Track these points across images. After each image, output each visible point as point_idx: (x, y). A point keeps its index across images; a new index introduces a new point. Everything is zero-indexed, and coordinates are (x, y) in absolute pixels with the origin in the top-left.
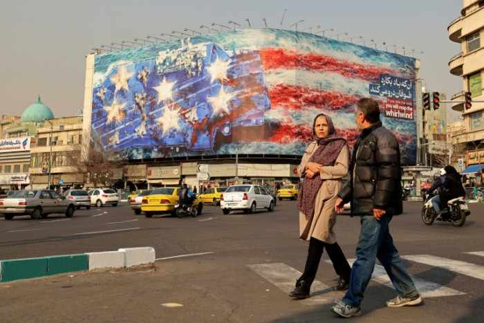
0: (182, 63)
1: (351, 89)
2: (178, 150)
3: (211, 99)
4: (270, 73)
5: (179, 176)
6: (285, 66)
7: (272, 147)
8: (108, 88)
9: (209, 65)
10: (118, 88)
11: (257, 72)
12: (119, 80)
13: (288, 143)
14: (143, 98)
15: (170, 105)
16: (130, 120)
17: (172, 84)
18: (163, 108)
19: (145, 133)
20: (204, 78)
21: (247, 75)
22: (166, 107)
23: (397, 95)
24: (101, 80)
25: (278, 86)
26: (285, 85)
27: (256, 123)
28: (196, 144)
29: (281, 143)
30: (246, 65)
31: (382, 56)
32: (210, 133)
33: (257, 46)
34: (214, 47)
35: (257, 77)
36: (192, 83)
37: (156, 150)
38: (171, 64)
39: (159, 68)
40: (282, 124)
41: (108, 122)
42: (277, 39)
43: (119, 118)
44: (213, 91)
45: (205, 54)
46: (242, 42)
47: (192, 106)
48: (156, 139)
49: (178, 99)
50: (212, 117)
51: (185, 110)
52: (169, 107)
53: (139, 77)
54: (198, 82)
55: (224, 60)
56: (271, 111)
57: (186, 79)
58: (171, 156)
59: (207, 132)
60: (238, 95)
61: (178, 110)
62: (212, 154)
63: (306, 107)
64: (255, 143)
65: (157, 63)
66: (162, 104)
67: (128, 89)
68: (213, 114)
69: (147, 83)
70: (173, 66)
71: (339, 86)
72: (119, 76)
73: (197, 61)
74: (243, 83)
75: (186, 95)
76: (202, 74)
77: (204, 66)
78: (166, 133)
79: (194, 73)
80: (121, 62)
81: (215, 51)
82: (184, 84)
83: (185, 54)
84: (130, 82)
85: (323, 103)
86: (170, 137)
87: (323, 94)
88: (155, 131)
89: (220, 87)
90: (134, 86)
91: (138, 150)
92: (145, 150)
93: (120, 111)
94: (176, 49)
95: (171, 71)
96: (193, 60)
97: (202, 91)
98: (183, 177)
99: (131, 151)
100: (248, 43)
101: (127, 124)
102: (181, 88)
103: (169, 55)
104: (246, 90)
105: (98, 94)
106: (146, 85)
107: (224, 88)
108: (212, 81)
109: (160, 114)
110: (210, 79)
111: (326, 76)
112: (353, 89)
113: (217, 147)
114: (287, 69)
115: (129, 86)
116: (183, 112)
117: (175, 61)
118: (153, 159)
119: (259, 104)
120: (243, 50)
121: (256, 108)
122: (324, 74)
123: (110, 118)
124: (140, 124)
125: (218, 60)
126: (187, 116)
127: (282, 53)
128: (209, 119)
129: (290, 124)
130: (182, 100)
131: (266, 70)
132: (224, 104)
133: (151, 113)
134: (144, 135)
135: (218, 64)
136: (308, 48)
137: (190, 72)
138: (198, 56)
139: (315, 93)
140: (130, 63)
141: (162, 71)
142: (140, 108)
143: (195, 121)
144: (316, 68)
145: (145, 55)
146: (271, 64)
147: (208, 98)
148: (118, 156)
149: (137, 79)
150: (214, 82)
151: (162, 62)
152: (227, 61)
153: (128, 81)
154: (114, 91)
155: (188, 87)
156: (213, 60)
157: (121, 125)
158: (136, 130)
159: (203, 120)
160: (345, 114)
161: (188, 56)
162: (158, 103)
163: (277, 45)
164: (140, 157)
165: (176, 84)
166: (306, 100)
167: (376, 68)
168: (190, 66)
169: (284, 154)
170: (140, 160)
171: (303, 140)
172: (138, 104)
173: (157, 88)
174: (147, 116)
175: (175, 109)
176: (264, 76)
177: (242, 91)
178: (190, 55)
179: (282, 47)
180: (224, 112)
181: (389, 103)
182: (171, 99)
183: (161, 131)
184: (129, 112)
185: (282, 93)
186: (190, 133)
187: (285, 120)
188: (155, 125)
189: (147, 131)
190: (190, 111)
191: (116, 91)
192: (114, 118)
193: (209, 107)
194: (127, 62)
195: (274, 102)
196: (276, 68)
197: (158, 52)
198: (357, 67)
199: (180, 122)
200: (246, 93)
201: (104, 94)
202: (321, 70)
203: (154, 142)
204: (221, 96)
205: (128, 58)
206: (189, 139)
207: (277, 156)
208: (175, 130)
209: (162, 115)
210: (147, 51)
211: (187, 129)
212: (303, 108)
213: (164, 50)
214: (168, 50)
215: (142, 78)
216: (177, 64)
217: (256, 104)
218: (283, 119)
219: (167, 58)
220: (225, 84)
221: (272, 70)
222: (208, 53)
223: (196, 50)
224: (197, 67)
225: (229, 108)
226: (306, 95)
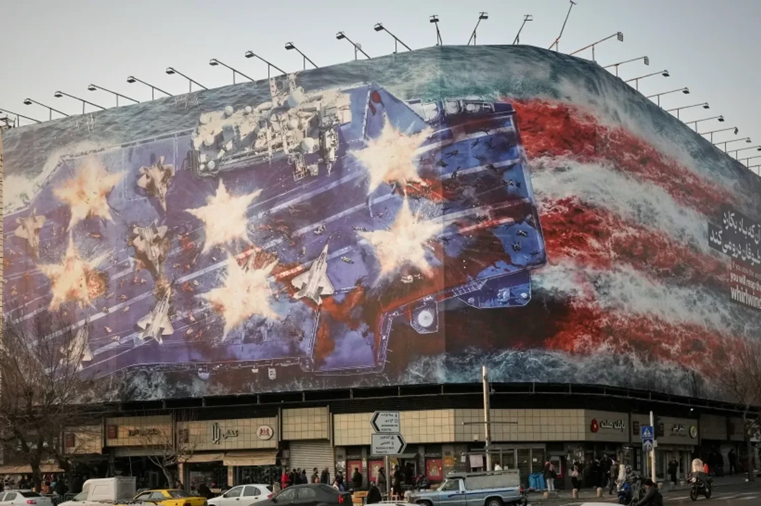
0: (274, 142)
1: (683, 230)
2: (272, 374)
3: (371, 238)
4: (541, 167)
5: (273, 444)
6: (576, 153)
7: (554, 364)
8: (48, 216)
9: (361, 146)
10: (78, 213)
11: (508, 163)
12: (81, 194)
13: (589, 354)
14: (157, 241)
15: (242, 256)
16: (119, 300)
17: (244, 201)
18: (221, 265)
19: (169, 331)
20: (345, 179)
21: (480, 169)
22: (230, 262)
23: (744, 255)
24: (24, 196)
25: (560, 202)
26: (575, 202)
27: (511, 301)
28: (329, 359)
29: (572, 353)
30: (477, 142)
31: (722, 163)
32: (373, 328)
33: (504, 92)
34: (376, 96)
35: (508, 176)
36: (308, 195)
37: (205, 375)
38: (239, 146)
39: (203, 158)
40: (575, 305)
41: (54, 305)
42: (554, 78)
43: (87, 293)
44: (377, 214)
45: (346, 117)
46: (463, 80)
47: (312, 258)
48: (204, 348)
49: (266, 239)
50: (376, 284)
51: (289, 268)
52: (239, 262)
53: (143, 182)
54: (329, 192)
55: (410, 129)
56: (547, 269)
57: (290, 184)
58: (253, 391)
59: (364, 327)
60: (457, 225)
61: (270, 268)
62: (381, 385)
63: (618, 265)
64: (509, 354)
65: (197, 144)
66: (217, 254)
67: (109, 217)
68: (380, 277)
69: (168, 199)
70: (248, 150)
71: (666, 221)
72: (81, 183)
73: (321, 136)
74: (469, 192)
75: (292, 228)
76: (339, 169)
77: (343, 146)
78: (232, 331)
79: (314, 168)
80: (85, 146)
81: (378, 106)
82: (284, 199)
83: (284, 116)
84: (115, 199)
85: (643, 257)
86: (247, 341)
87: (643, 234)
88: (199, 324)
89: (399, 204)
90: (128, 208)
91: (148, 378)
92: (173, 377)
93: (87, 274)
94: (254, 104)
95: (242, 164)
96: (310, 134)
97: (340, 215)
98: (285, 445)
99: (129, 381)
100: (479, 84)
101: (112, 310)
102: (274, 210)
103: (230, 122)
104: (478, 212)
105: (20, 232)
106: (164, 205)
107: (412, 207)
108: (372, 187)
109: (212, 281)
110: (365, 182)
111: (646, 190)
112: (687, 232)
113: (397, 364)
114: (580, 161)
115: (113, 210)
116: (285, 273)
117: (253, 137)
118: (198, 401)
119: (517, 250)
120: (466, 102)
121: (507, 259)
122: (644, 185)
123: (59, 294)
124: (152, 309)
125: (387, 131)
126: (297, 283)
127: (567, 118)
128: (366, 289)
129: (590, 306)
130: (280, 241)
131: (531, 158)
132: (412, 249)
133: (184, 279)
134: (165, 337)
135: (390, 142)
136: (616, 113)
137: (299, 167)
138: (325, 121)
139: (632, 231)
140: (113, 147)
141: (211, 165)
142: (149, 265)
143: (324, 297)
144: (632, 168)
145: (159, 125)
146: (542, 143)
147: (360, 233)
148: (91, 393)
149: (136, 189)
150: (381, 191)
151: (211, 140)
152: (417, 132)
153: (108, 195)
154: (66, 225)
155: (297, 207)
156: (373, 131)
157: (93, 313)
158: (142, 324)
159: (349, 294)
160: (676, 289)
161: (294, 123)
162: (206, 249)
163: (555, 94)
164: (158, 395)
165: (259, 199)
166: (617, 245)
167: (715, 188)
168: (299, 149)
169: (580, 381)
170: (158, 403)
171: (614, 346)
172: (142, 256)
173: (198, 212)
174: (173, 285)
175: (258, 265)
176: (526, 174)
177: (467, 212)
178: (297, 122)
179: (564, 101)
180: (414, 271)
181: (734, 271)
182: (246, 238)
183: (219, 326)
184: (114, 277)
185: (571, 222)
186: (308, 328)
187: (581, 294)
188: (198, 311)
189: (174, 326)
190: (307, 269)
191: (73, 222)
192: (72, 294)
193: (368, 257)
194: (104, 144)
195: (553, 246)
196: (553, 155)
197: (197, 115)
198: (690, 180)
199: (274, 299)
200: (478, 220)
201: (37, 231)
202: (639, 174)
203: (197, 356)
204: (402, 228)
205: (105, 136)
206: (306, 346)
207: (563, 387)
208: (262, 323)
209: (219, 284)
210: (164, 113)
211: (301, 318)
212: (612, 265)
213: (217, 108)
214: (229, 109)
215: (151, 186)
216: (259, 144)
217: (509, 250)
218: (575, 291)
219: (228, 130)
220: (415, 194)
221: (545, 160)
222: (357, 113)
223: (317, 105)
224: (322, 151)
225: (429, 259)
226: (616, 234)
